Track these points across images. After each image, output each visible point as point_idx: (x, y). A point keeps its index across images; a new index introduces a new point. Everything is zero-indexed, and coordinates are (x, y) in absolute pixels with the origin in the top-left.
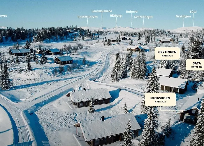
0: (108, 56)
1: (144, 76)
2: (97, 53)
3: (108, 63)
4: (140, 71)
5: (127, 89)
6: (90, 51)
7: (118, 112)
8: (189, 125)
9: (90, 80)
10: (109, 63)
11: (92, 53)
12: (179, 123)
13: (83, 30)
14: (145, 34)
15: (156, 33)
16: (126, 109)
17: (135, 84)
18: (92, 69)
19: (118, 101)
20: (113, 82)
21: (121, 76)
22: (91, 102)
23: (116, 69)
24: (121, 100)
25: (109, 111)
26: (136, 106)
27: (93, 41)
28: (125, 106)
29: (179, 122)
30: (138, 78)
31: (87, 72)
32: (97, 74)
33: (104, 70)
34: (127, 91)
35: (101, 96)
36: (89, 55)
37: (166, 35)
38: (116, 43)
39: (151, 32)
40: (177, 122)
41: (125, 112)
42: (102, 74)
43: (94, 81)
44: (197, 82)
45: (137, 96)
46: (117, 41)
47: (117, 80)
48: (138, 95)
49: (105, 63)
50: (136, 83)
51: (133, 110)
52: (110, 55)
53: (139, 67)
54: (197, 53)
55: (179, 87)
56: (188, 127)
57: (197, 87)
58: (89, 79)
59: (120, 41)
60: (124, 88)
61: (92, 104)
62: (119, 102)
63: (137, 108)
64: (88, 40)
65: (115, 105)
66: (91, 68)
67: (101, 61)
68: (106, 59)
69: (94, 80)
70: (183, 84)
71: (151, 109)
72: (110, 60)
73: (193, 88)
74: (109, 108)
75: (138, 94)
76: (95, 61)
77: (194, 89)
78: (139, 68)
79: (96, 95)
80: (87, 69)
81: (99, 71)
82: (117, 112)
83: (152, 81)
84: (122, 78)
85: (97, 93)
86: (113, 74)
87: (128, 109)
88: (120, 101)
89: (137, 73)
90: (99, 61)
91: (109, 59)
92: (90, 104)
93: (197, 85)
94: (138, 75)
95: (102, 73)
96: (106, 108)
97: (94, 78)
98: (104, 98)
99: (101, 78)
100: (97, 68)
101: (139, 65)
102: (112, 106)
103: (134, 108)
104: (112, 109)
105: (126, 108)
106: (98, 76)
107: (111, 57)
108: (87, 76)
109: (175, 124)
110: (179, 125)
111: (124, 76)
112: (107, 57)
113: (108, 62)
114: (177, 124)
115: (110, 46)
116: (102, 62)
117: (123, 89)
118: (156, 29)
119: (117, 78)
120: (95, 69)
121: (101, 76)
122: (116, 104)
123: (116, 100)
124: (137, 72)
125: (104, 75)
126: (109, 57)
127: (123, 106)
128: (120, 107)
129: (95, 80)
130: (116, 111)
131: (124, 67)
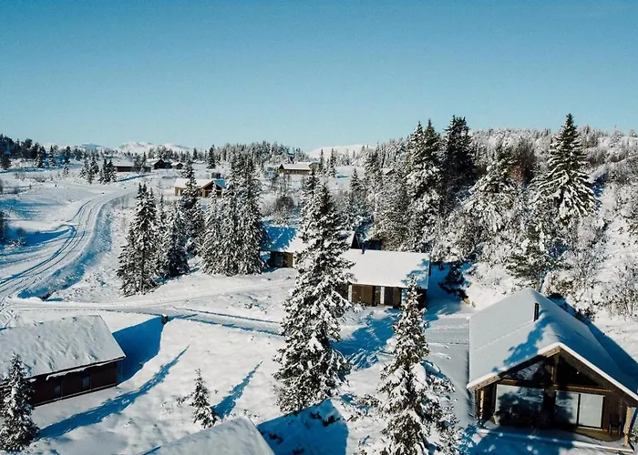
0: (104, 213)
1: (256, 260)
2: (58, 204)
3: (105, 233)
4: (240, 243)
5: (194, 313)
6: (32, 199)
7: (165, 424)
8: (531, 437)
9: (25, 294)
10: (111, 235)
11: (40, 205)
12: (484, 432)
13: (6, 138)
14: (227, 156)
15: (261, 153)
16: (201, 402)
17: (227, 295)
18: (35, 257)
19: (158, 370)
20: (127, 294)
21: (162, 271)
22: (14, 392)
23: (141, 237)
24: (173, 363)
25: (114, 425)
26: (246, 381)
27: (46, 173)
28: (198, 389)
29: (482, 427)
30: (232, 269)
31: (11, 267)
32: (58, 273)
33: (89, 258)
34: (195, 322)
35: (69, 352)
36: (24, 213)
37: (292, 159)
38: (132, 174)
39: (246, 151)
40: (471, 430)
41: (201, 416)
42: (82, 273)
43: (44, 298)
44: (458, 264)
45: (248, 337)
46: (137, 168)
47: (149, 286)
48: (251, 329)
49: (92, 235)
50: (229, 290)
51: (237, 401)
52: (112, 210)
53: (236, 226)
54: (435, 169)
55: (405, 281)
56: (530, 448)
57: (462, 281)
58: (19, 292)
59: (147, 169)
60: (180, 313)
61: (18, 398)
62: (164, 371)
63: (257, 392)
64: (27, 170)
65: (144, 390)
66: (34, 254)
67: (74, 230)
68: (97, 221)
69: (42, 296)
70: (419, 272)
71: (407, 369)
72: (113, 225)
73: (445, 289)
74: (114, 407)
75: (247, 329)
76: (50, 229)
77: (449, 292)
78: (236, 231)
79: (46, 355)
80: (14, 257)
81: (66, 262)
82: (160, 425)
83: (317, 253)
84: (167, 278)
85: (47, 344)
86: (129, 261)
87: (214, 400)
88: (169, 366)
89: (227, 252)
90: (66, 228)
91: (108, 222)
92: (6, 400)
93: (459, 273)
94: (235, 258)
95: (78, 270)
96: (100, 409)
97: (43, 286)
98: (88, 361)
99: (76, 286)
100: (57, 254)
101: (235, 218)
102: (131, 397)
103: (238, 390)
104: (130, 411)
105: (202, 398)
106: (61, 280)
107: (115, 214)
108: (12, 283)
109: (470, 440)
110: (485, 441)
111: (176, 267)
112: (100, 215)
113: (107, 233)
114: (476, 439)
115: (112, 184)
116: (80, 230)
117: (178, 317)
118: (261, 143)
119: (145, 274)
120: (48, 258)
121: (79, 280)
122: (148, 383)
123: (150, 368)
124: (228, 245)
125: (87, 275)
126: (108, 216)
127: (188, 390)
128: (168, 399)
129: (48, 296)
130: (149, 420)
131: (175, 230)
